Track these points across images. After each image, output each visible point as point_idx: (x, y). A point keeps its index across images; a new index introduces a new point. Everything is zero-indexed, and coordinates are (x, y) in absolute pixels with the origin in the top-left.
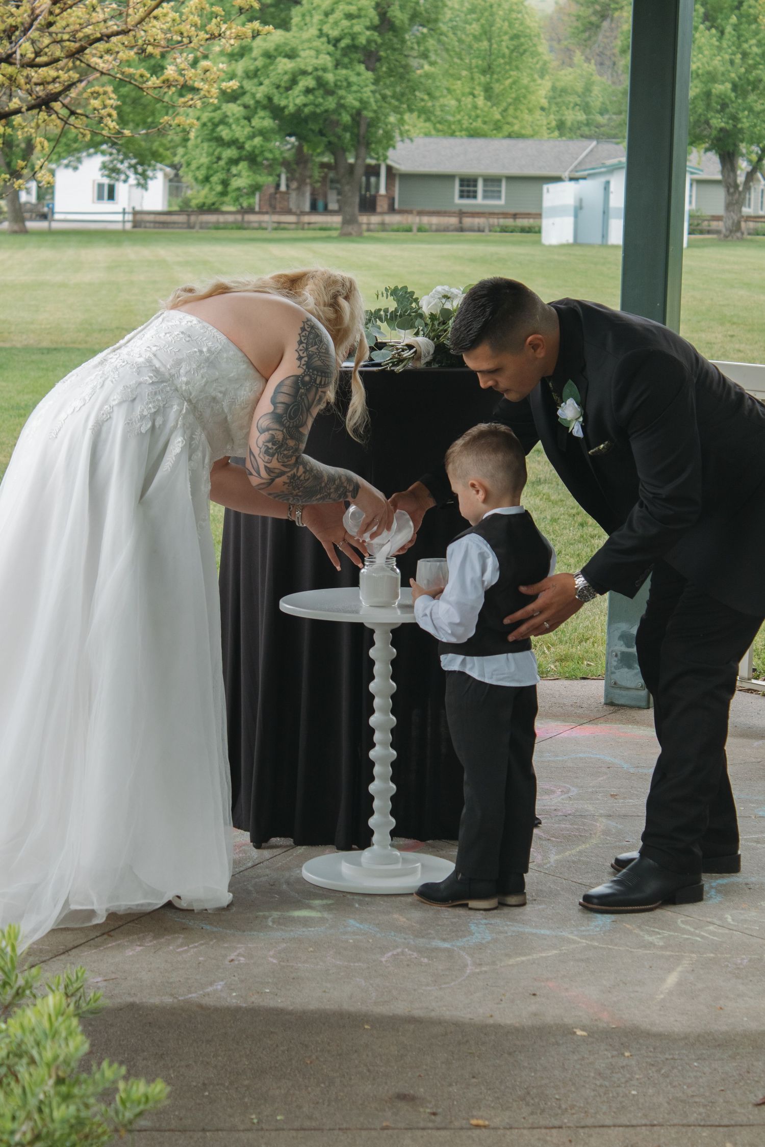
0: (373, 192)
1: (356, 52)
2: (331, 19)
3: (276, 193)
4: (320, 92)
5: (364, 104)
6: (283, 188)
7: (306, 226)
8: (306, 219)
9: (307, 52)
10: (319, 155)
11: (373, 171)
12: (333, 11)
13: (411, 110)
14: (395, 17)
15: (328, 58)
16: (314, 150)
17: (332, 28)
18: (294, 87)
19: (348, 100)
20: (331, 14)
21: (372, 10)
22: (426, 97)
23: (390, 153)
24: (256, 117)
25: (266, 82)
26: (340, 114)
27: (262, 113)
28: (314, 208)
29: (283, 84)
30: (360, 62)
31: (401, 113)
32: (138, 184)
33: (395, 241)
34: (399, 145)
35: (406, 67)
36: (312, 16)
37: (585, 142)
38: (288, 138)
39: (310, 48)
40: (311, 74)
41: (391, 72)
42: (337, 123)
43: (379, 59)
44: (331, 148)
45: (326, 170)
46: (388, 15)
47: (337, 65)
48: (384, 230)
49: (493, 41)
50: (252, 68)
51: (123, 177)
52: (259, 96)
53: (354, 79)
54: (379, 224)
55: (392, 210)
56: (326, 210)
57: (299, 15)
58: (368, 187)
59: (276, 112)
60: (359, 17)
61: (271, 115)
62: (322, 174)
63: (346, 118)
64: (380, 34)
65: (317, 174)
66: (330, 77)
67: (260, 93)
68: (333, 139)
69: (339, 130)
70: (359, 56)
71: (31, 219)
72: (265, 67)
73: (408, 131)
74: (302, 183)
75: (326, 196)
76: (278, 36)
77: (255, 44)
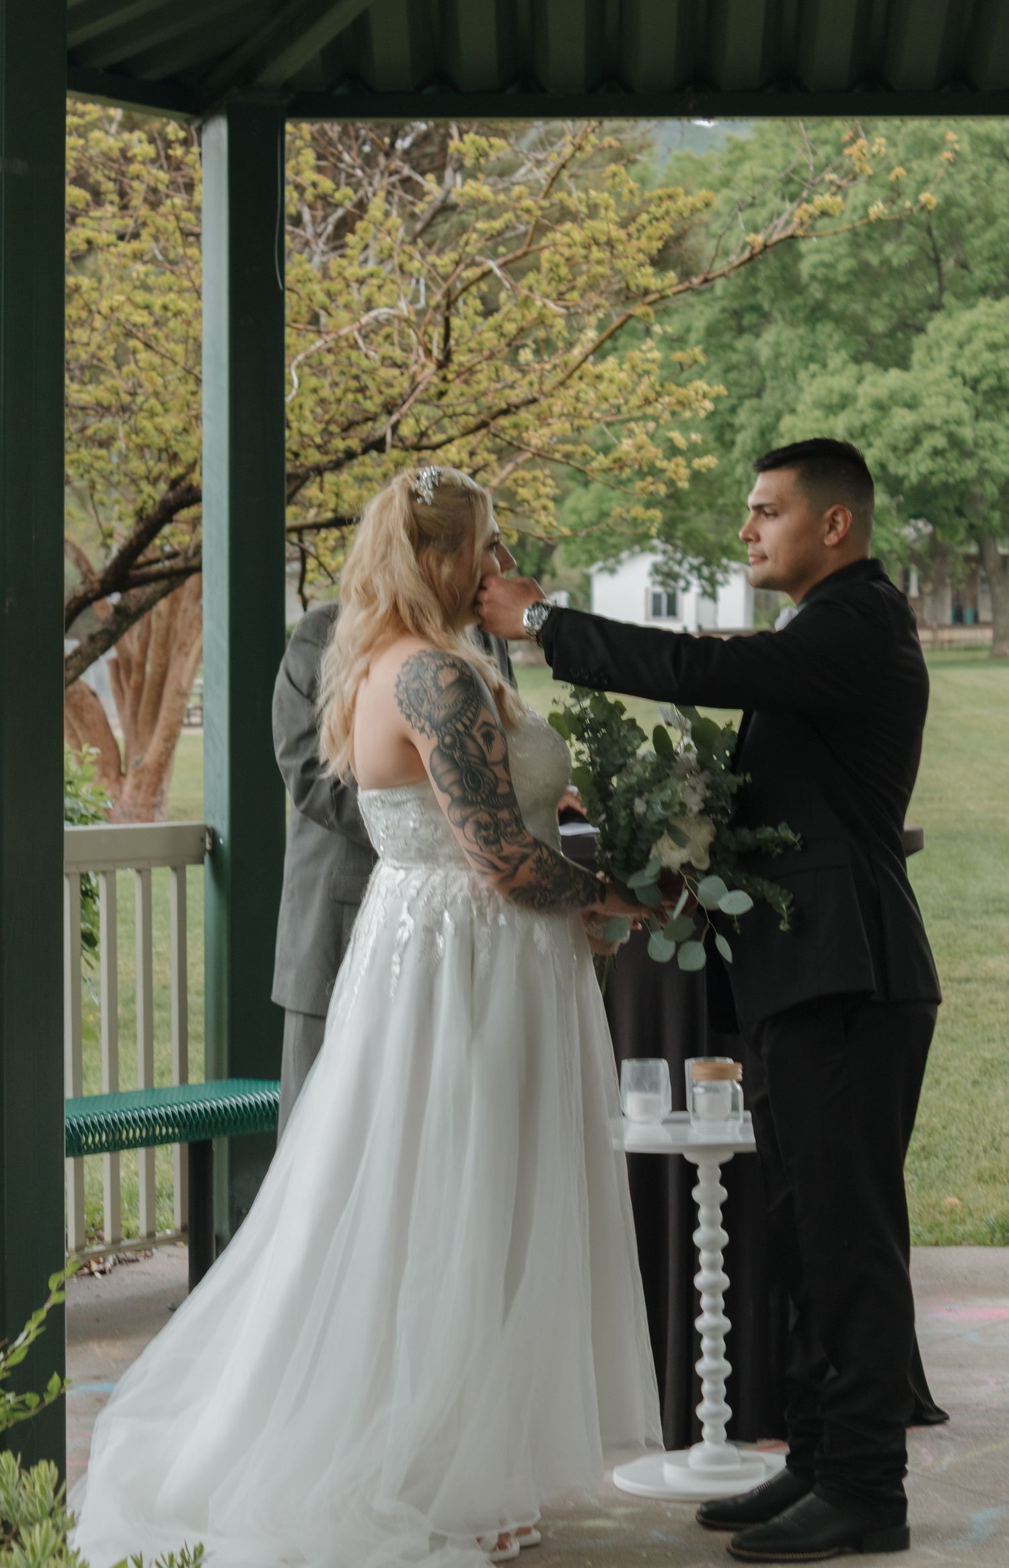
2: (968, 351)
4: (952, 455)
6: (914, 591)
7: (946, 646)
8: (946, 635)
9: (934, 398)
10: (962, 543)
12: (969, 340)
15: (963, 406)
16: (952, 538)
17: (970, 364)
18: (917, 447)
19: (994, 464)
20: (968, 344)
25: (878, 442)
26: (982, 484)
28: (958, 618)
29: (901, 445)
32: (704, 593)
36: (940, 349)
38: (912, 521)
39: (938, 393)
40: (940, 428)
42: (982, 498)
44: (974, 533)
45: (973, 565)
47: (978, 415)
50: (857, 424)
51: (682, 583)
53: (1001, 434)
56: (976, 620)
57: (923, 347)
62: (969, 571)
63: (991, 489)
65: (960, 570)
66: (967, 433)
68: (974, 520)
69: (983, 508)
72: (876, 422)
74: (939, 584)
75: (975, 602)
76: (894, 377)
77: (861, 390)
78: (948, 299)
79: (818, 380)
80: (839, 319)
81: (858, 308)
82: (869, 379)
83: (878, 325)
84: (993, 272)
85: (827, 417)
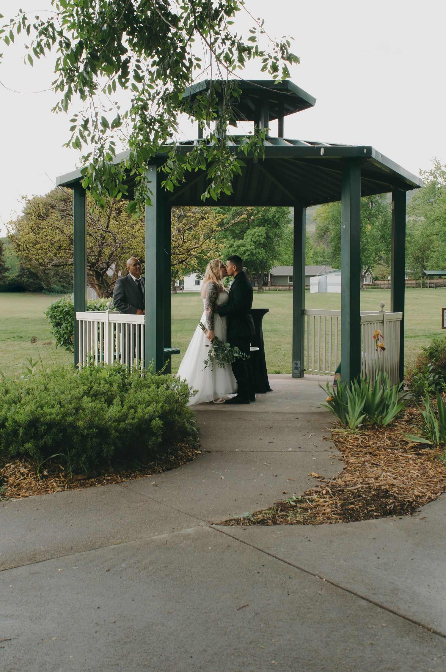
0: (267, 281)
2: (254, 237)
4: (251, 256)
5: (263, 258)
9: (248, 245)
12: (254, 234)
13: (276, 260)
15: (253, 246)
17: (254, 239)
18: (245, 254)
19: (259, 257)
21: (264, 234)
23: (270, 270)
25: (238, 253)
26: (256, 261)
31: (273, 260)
33: (272, 293)
34: (273, 268)
35: (274, 248)
36: (249, 236)
37: (323, 266)
40: (249, 251)
41: (270, 249)
42: (256, 263)
43: (267, 246)
44: (255, 270)
46: (269, 235)
47: (256, 248)
48: (269, 291)
53: (260, 252)
54: (268, 289)
55: (272, 285)
57: (246, 236)
58: (265, 280)
60: (261, 236)
63: (258, 262)
64: (267, 240)
66: (254, 251)
68: (255, 267)
69: (256, 265)
70: (261, 246)
71: (178, 290)
72: (238, 249)
73: (275, 265)
76: (241, 241)
77: (234, 244)
78: (250, 227)
80: (230, 230)
81: (234, 228)
82: (236, 241)
83: (237, 232)
84: (259, 222)
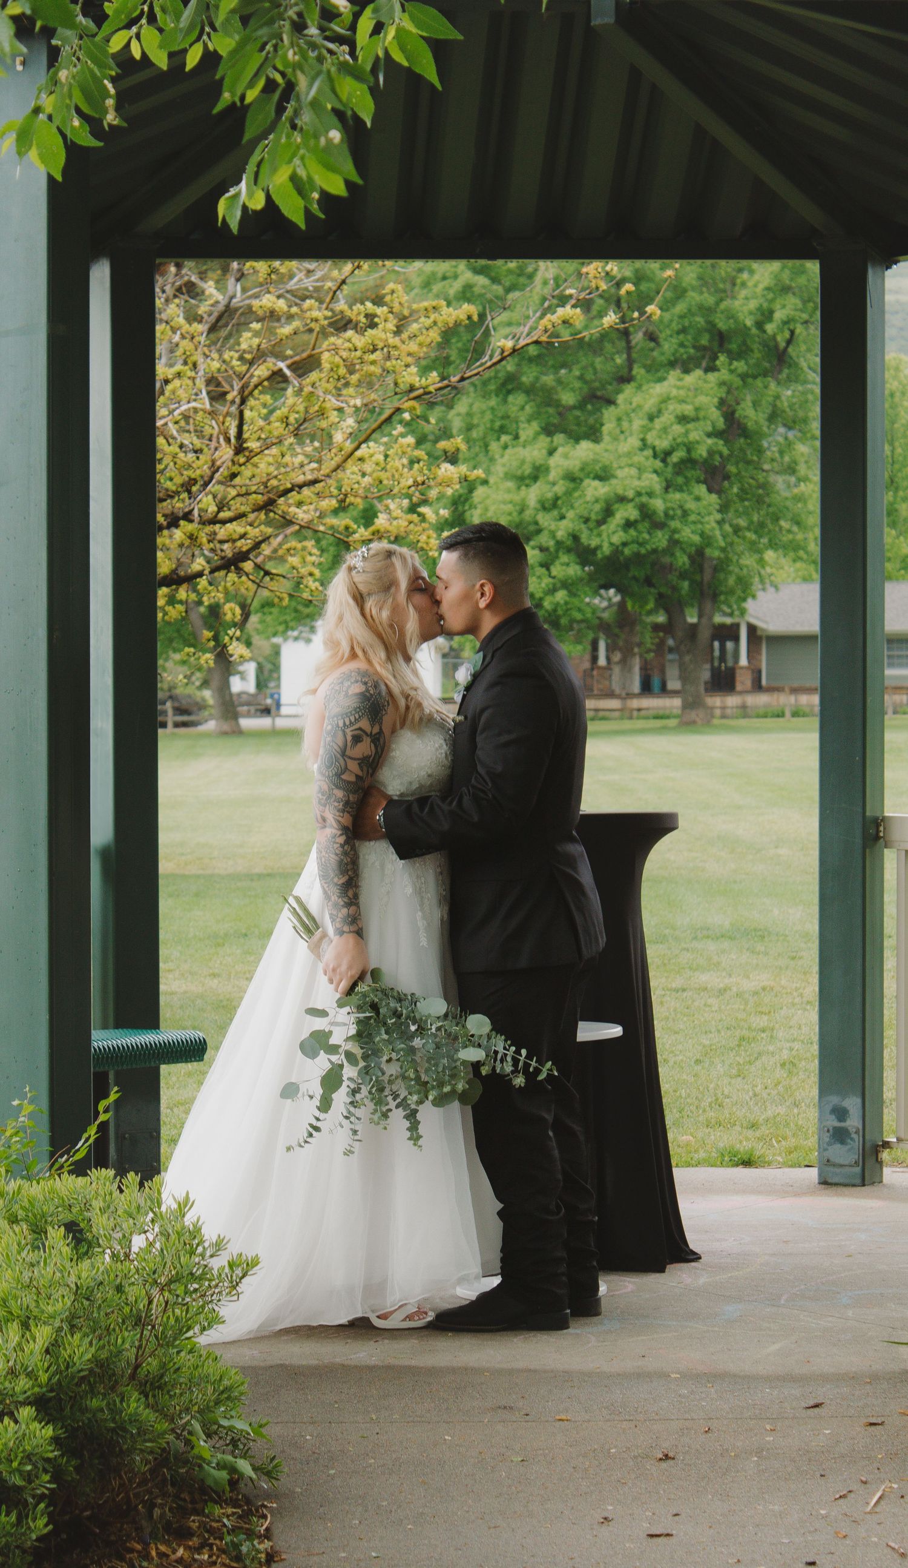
0: (730, 664)
1: (694, 469)
2: (658, 423)
3: (592, 669)
4: (644, 526)
5: (707, 540)
6: (602, 661)
7: (635, 713)
8: (635, 703)
9: (626, 470)
10: (648, 613)
11: (729, 633)
12: (659, 412)
13: (773, 545)
14: (746, 417)
15: (654, 476)
16: (641, 607)
17: (660, 437)
18: (609, 519)
19: (684, 534)
20: (658, 417)
21: (714, 409)
22: (795, 529)
23: (750, 605)
24: (557, 563)
25: (570, 514)
26: (672, 554)
27: (564, 558)
28: (646, 688)
29: (593, 517)
30: (698, 482)
31: (759, 552)
33: (758, 730)
34: (760, 594)
35: (764, 486)
36: (630, 421)
38: (602, 592)
39: (631, 465)
40: (632, 500)
41: (744, 492)
42: (670, 568)
43: (727, 477)
44: (663, 602)
45: (661, 634)
46: (737, 415)
47: (668, 487)
48: (745, 716)
49: (897, 444)
50: (550, 495)
52: (560, 534)
53: (691, 505)
54: (737, 707)
55: (757, 687)
56: (664, 690)
57: (613, 419)
58: (723, 657)
59: (584, 554)
60: (696, 419)
61: (578, 560)
62: (657, 640)
63: (682, 560)
64: (727, 442)
65: (649, 639)
66: (658, 505)
67: (562, 530)
68: (663, 590)
69: (673, 578)
70: (698, 473)
71: (248, 715)
72: (568, 493)
73: (771, 575)
74: (627, 654)
75: (663, 671)
76: (585, 450)
77: (553, 461)
78: (638, 371)
79: (509, 451)
80: (529, 391)
81: (548, 379)
82: (560, 450)
83: (568, 398)
84: (682, 345)
85: (519, 488)
